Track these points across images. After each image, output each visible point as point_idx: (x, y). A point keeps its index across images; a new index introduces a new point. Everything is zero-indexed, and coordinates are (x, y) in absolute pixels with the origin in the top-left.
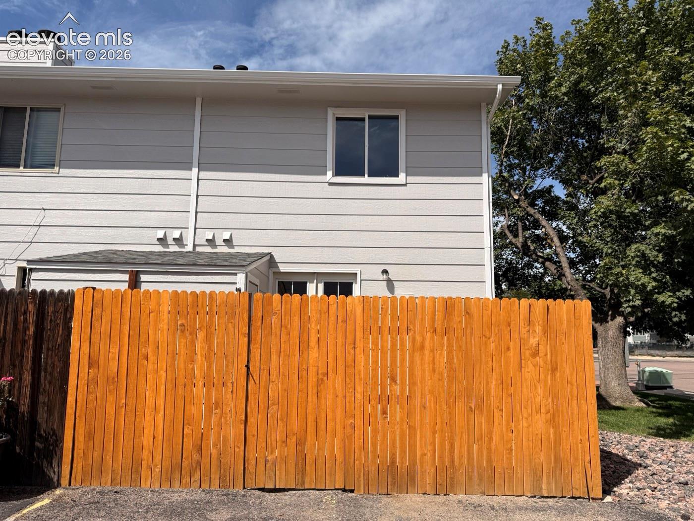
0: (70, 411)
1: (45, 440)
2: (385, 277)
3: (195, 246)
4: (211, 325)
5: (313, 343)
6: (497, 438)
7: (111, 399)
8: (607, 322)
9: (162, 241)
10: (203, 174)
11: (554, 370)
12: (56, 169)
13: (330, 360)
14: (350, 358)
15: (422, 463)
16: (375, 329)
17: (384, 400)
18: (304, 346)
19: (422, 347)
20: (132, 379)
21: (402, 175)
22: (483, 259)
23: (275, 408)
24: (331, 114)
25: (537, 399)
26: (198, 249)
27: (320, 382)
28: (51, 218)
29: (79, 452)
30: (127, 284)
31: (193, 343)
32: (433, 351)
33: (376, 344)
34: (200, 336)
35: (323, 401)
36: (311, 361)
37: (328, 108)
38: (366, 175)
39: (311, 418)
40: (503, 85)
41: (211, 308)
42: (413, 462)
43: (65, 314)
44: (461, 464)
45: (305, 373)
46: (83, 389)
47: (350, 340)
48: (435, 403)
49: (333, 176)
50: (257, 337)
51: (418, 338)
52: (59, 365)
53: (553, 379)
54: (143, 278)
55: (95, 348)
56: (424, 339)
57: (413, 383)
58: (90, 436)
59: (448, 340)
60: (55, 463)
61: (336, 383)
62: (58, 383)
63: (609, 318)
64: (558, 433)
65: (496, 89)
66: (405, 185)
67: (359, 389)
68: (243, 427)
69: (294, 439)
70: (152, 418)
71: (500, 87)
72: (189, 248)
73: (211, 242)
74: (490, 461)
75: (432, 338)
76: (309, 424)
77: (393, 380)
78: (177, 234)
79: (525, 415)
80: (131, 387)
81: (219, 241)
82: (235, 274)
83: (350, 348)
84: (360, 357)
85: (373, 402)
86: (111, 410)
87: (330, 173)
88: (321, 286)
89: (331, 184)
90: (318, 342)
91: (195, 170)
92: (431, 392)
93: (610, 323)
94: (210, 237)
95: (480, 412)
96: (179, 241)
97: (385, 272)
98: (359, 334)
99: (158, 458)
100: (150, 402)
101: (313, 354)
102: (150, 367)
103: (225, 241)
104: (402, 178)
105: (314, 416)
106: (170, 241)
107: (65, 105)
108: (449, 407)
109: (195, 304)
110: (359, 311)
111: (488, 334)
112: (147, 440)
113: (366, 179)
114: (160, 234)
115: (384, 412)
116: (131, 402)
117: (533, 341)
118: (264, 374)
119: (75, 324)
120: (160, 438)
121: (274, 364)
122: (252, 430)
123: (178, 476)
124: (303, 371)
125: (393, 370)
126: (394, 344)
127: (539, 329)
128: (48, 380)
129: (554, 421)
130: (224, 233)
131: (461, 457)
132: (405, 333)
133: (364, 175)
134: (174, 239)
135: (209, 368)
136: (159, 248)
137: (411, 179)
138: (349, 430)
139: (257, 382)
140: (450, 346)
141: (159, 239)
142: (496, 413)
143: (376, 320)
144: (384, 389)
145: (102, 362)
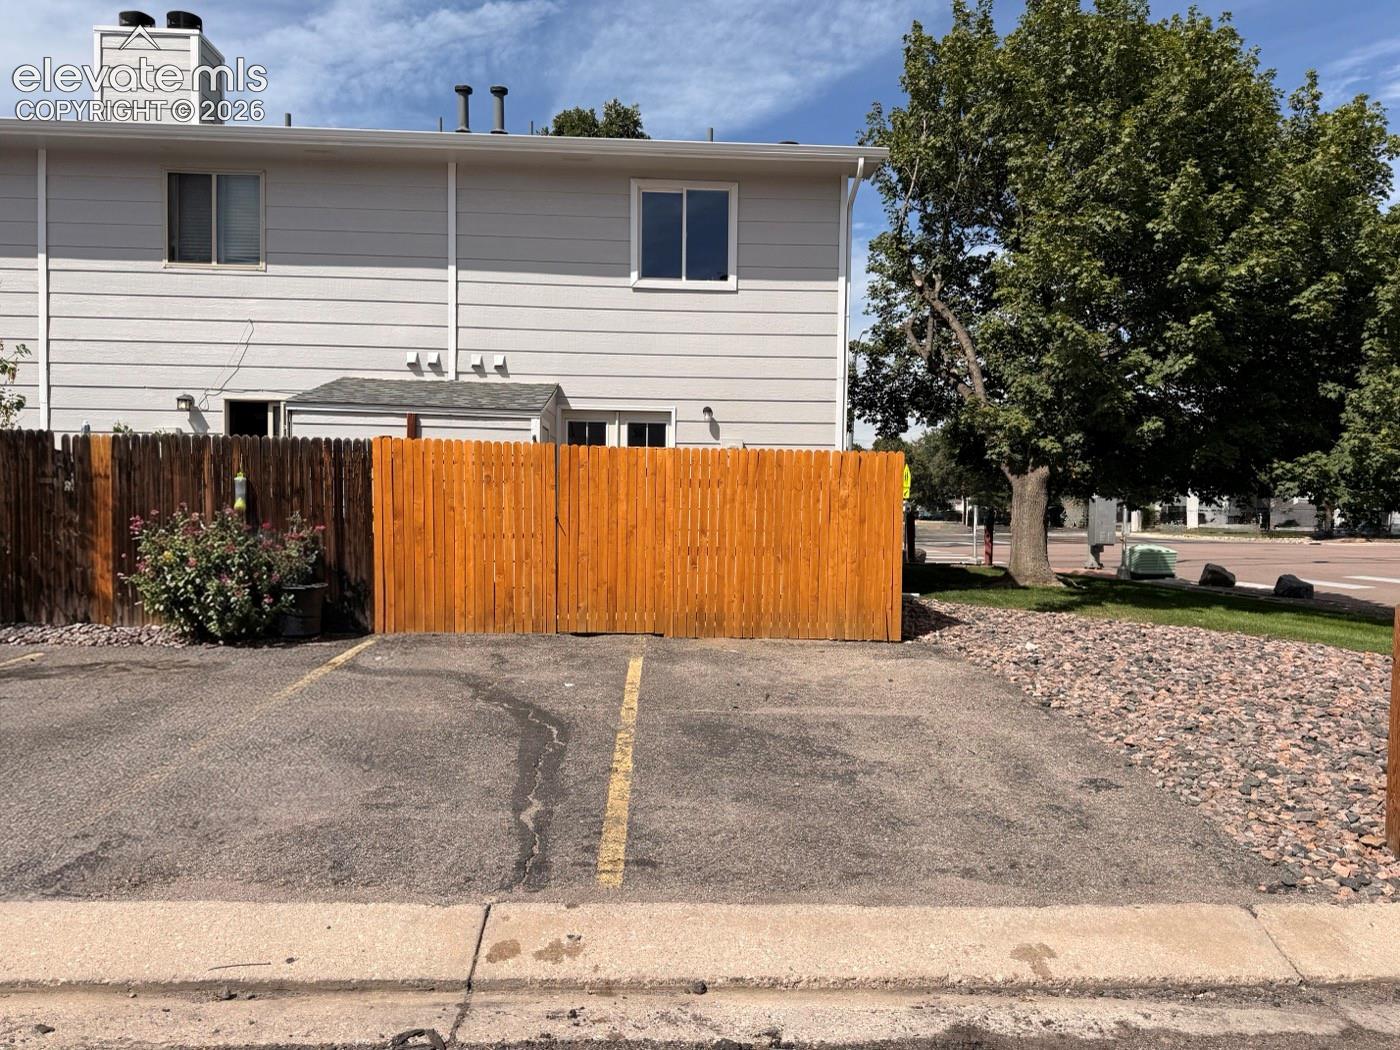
0: (377, 562)
1: (353, 589)
2: (707, 417)
3: (457, 373)
4: (517, 476)
5: (622, 496)
6: (802, 586)
7: (418, 549)
8: (1026, 473)
9: (414, 367)
10: (464, 275)
11: (862, 521)
12: (262, 265)
13: (640, 512)
14: (659, 511)
15: (729, 609)
16: (686, 481)
17: (694, 551)
18: (614, 499)
19: (733, 500)
20: (440, 529)
21: (732, 278)
22: (833, 393)
23: (585, 559)
24: (636, 190)
25: (844, 550)
26: (463, 378)
27: (629, 535)
28: (261, 333)
29: (391, 599)
30: (406, 429)
31: (500, 494)
32: (743, 503)
33: (686, 496)
34: (506, 488)
35: (633, 552)
36: (620, 513)
37: (632, 181)
38: (684, 278)
39: (621, 570)
40: (865, 158)
41: (516, 460)
42: (721, 609)
43: (364, 464)
44: (767, 611)
45: (614, 526)
46: (389, 539)
47: (659, 491)
48: (744, 553)
49: (639, 279)
50: (564, 489)
51: (728, 491)
52: (362, 515)
53: (861, 531)
54: (424, 422)
55: (398, 500)
56: (734, 493)
57: (722, 536)
58: (400, 585)
59: (759, 493)
60: (368, 613)
61: (646, 534)
62: (363, 535)
63: (1030, 468)
64: (862, 581)
65: (857, 164)
66: (736, 292)
67: (669, 541)
68: (554, 576)
69: (605, 588)
70: (462, 567)
71: (861, 162)
72: (451, 376)
73: (479, 369)
74: (794, 606)
75: (743, 491)
76: (619, 575)
77: (703, 532)
78: (432, 357)
79: (831, 564)
80: (439, 538)
81: (489, 368)
82: (529, 419)
83: (659, 500)
84: (669, 510)
85: (682, 553)
86: (420, 560)
87: (634, 275)
88: (625, 429)
89: (636, 290)
90: (627, 494)
91: (452, 269)
92: (740, 543)
93: (1030, 474)
94: (478, 362)
95: (787, 560)
96: (436, 367)
97: (708, 410)
98: (669, 487)
99: (471, 606)
100: (459, 552)
101: (622, 507)
102: (457, 518)
103: (496, 367)
104: (731, 282)
105: (624, 565)
106: (424, 367)
107: (265, 171)
108: (757, 558)
109: (499, 455)
110: (669, 464)
111: (799, 487)
112: (458, 590)
113: (684, 283)
114: (411, 357)
115: (693, 563)
116: (441, 552)
117: (844, 493)
118: (573, 527)
119: (374, 474)
120: (472, 587)
121: (583, 516)
122: (563, 579)
123: (492, 623)
124: (612, 522)
125: (703, 523)
126: (704, 497)
127: (849, 480)
128: (352, 531)
129: (859, 570)
130: (495, 357)
131: (767, 604)
132: (715, 485)
133: (680, 277)
134: (430, 364)
135: (518, 519)
136: (411, 377)
137: (744, 284)
138: (658, 579)
139: (567, 532)
140: (761, 500)
141: (409, 364)
142: (802, 563)
143: (686, 473)
144: (693, 541)
145: (406, 513)
